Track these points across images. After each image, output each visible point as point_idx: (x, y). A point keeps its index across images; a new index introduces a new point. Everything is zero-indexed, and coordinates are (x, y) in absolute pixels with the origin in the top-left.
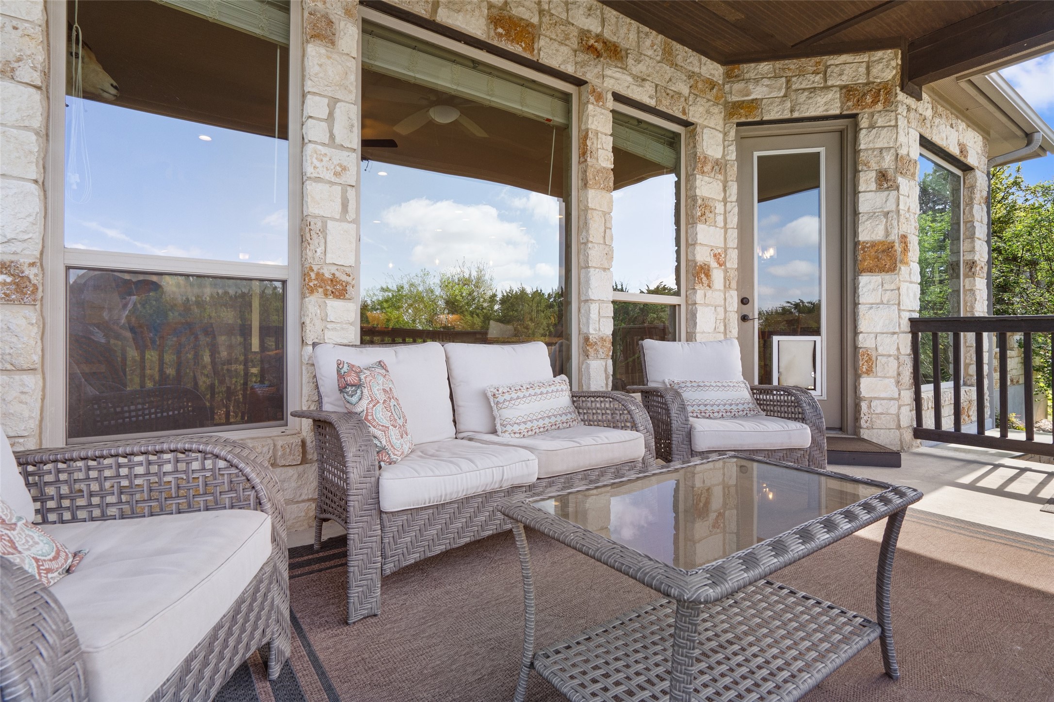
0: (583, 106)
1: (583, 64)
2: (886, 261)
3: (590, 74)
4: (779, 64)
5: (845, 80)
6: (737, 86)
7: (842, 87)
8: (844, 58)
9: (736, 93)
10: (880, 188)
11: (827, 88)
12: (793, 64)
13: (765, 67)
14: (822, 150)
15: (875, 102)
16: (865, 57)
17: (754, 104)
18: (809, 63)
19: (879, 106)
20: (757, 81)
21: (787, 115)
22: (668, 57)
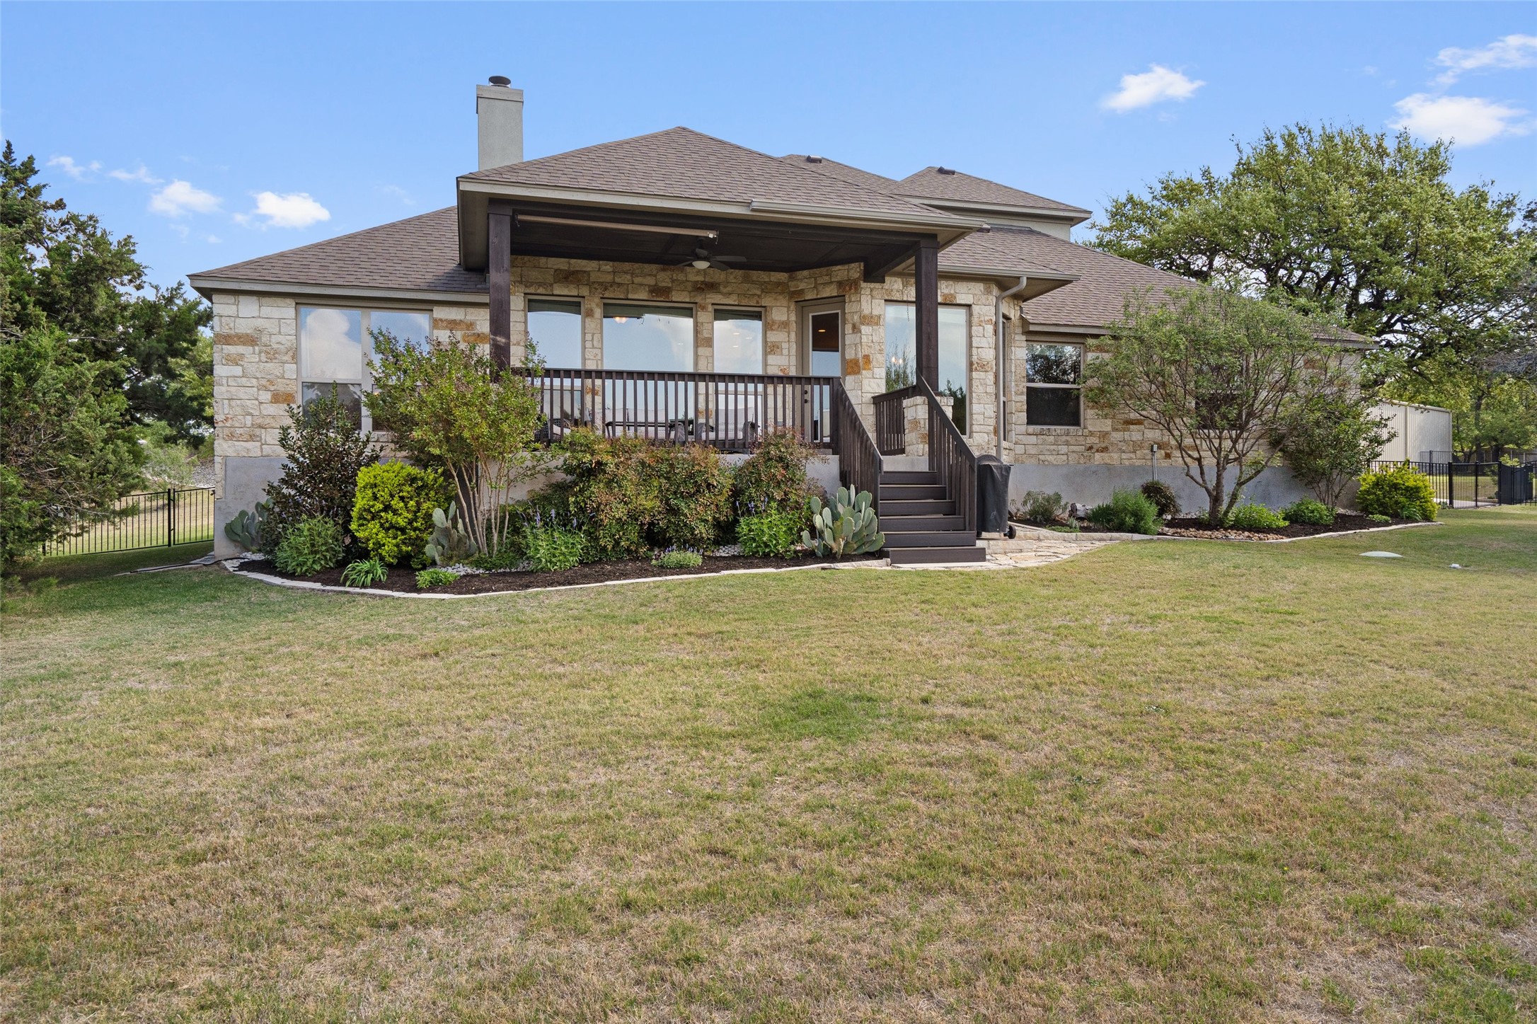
0: (697, 311)
1: (695, 296)
2: (856, 369)
3: (698, 300)
4: (812, 271)
5: (839, 279)
6: (793, 283)
7: (838, 282)
8: (839, 267)
9: (793, 286)
10: (853, 332)
11: (831, 282)
12: (817, 271)
13: (806, 273)
14: (839, 311)
15: (850, 289)
16: (846, 267)
17: (802, 292)
18: (824, 270)
19: (853, 291)
20: (801, 280)
21: (815, 297)
22: (746, 279)
